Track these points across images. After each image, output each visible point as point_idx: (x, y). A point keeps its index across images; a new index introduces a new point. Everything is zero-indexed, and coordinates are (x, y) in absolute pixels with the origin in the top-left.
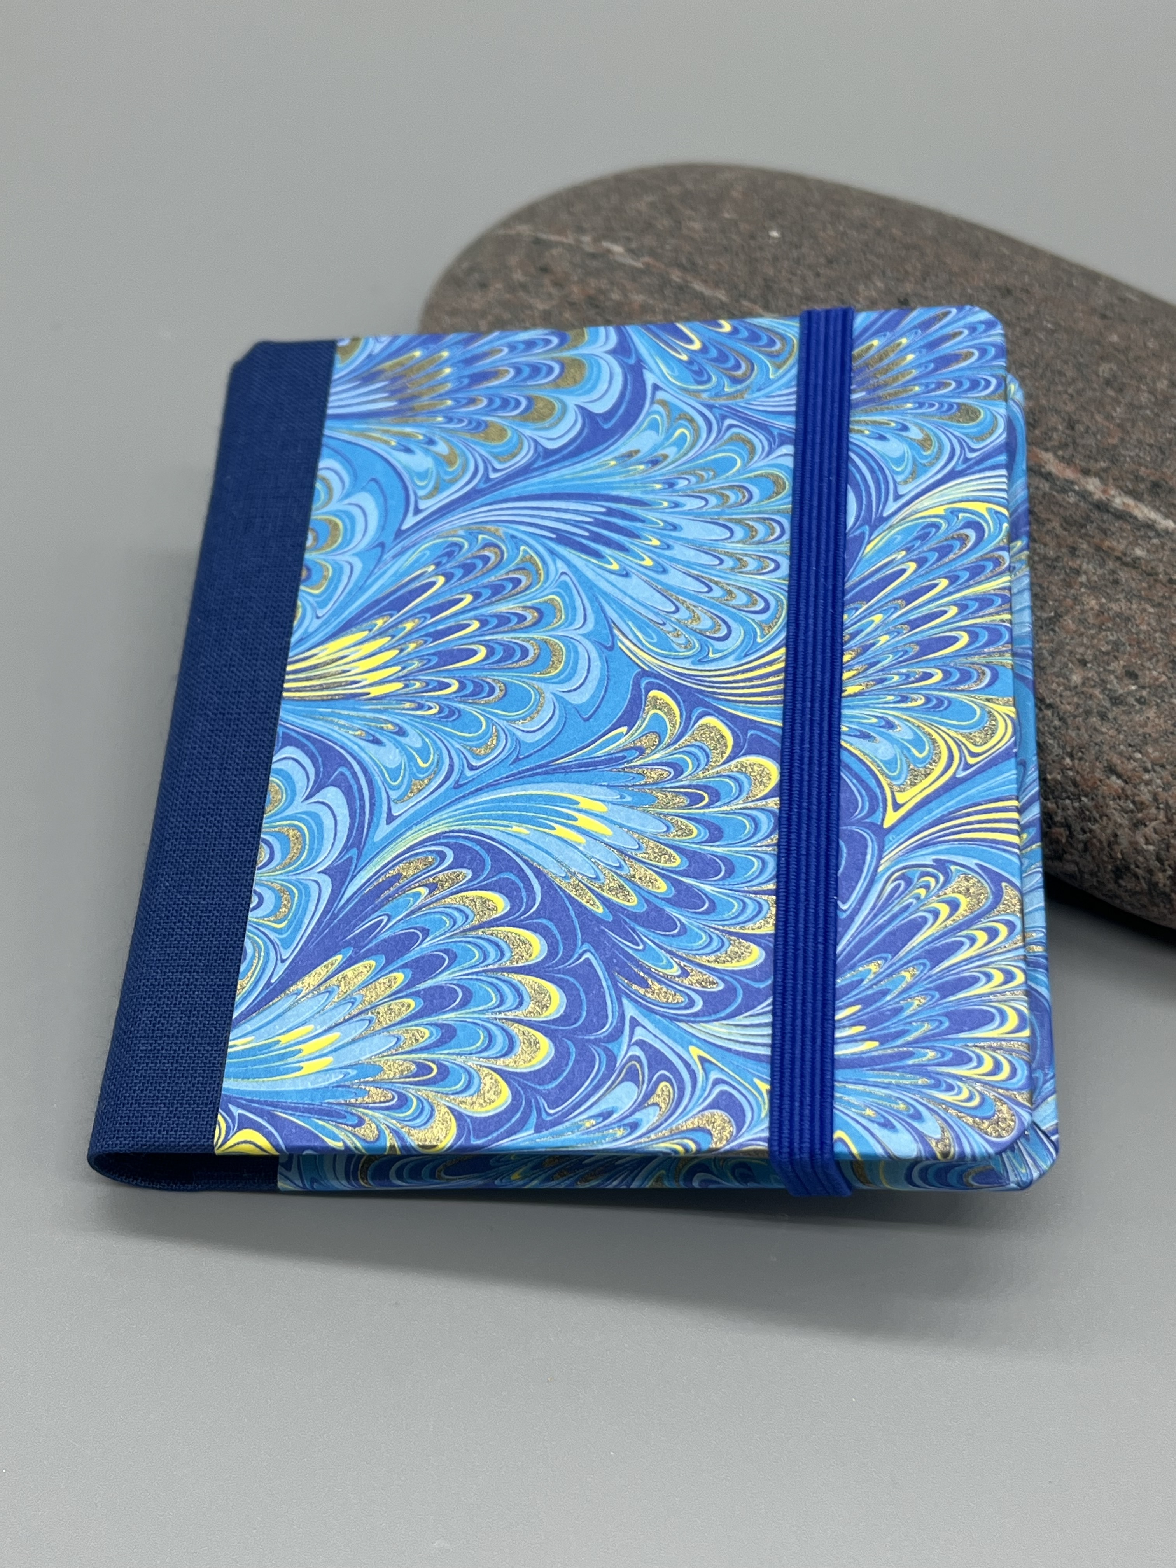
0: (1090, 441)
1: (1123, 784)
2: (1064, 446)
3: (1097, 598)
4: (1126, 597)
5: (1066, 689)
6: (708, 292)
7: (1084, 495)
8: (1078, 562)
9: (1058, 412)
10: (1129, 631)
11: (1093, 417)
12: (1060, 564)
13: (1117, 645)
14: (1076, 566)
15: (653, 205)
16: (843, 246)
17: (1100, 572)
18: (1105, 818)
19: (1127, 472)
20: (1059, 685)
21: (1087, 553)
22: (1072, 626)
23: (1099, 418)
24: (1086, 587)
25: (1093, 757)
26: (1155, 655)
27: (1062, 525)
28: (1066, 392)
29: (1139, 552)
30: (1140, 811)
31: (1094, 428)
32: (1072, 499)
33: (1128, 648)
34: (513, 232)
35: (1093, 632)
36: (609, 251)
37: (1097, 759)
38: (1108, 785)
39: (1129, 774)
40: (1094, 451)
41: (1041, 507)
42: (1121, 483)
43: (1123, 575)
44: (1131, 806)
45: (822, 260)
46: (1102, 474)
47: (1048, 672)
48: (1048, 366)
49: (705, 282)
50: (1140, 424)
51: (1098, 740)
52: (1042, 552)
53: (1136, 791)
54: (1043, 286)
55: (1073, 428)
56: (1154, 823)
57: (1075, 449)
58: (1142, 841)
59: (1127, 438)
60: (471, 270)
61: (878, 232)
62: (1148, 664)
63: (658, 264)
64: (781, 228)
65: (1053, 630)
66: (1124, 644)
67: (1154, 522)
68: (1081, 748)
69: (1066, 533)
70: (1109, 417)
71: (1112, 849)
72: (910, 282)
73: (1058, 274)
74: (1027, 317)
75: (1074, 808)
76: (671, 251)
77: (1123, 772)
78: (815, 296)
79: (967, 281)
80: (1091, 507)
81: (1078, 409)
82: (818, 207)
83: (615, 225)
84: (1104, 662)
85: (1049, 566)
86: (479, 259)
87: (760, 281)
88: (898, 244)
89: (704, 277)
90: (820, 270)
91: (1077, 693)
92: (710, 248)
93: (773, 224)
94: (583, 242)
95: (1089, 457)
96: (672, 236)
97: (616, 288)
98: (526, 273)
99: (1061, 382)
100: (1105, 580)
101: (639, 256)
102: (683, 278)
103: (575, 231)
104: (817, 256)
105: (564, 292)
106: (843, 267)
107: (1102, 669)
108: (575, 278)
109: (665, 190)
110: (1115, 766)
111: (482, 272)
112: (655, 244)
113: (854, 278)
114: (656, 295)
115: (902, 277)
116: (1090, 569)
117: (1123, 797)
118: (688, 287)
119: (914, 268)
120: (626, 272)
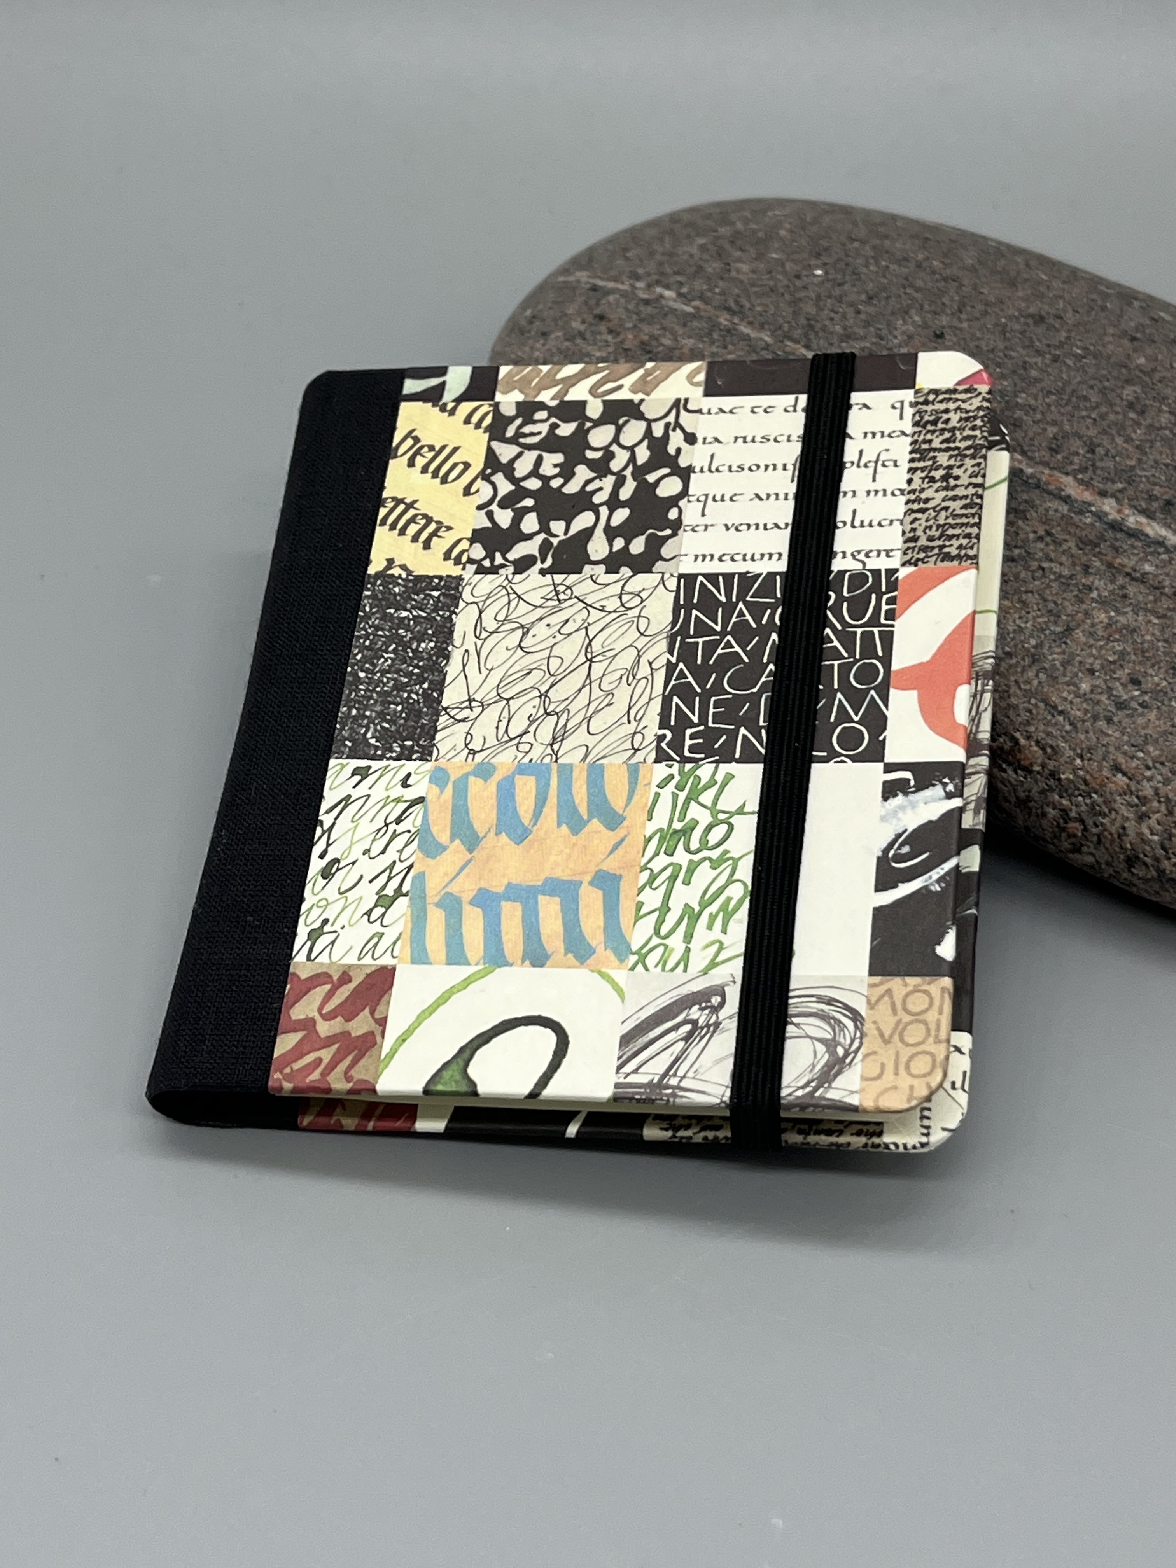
0: (1109, 464)
1: (1127, 781)
2: (1083, 470)
3: (1107, 612)
4: (1133, 610)
5: (1076, 697)
6: (753, 334)
7: (1100, 516)
8: (1091, 579)
9: (1080, 437)
10: (1135, 642)
11: (1113, 439)
12: (1074, 582)
13: (1122, 654)
14: (1089, 583)
15: (702, 248)
16: (886, 281)
17: (1110, 587)
18: (1113, 812)
19: (1142, 492)
20: (1069, 693)
21: (1099, 570)
22: (1083, 639)
23: (1119, 440)
24: (1097, 602)
25: (1100, 757)
26: (1158, 663)
27: (1077, 546)
28: (1089, 417)
29: (1148, 568)
30: (1144, 805)
31: (1113, 451)
32: (1088, 521)
33: (1133, 657)
34: (571, 279)
35: (1102, 643)
36: (661, 296)
37: (1104, 759)
38: (1115, 782)
39: (1133, 771)
40: (1112, 473)
41: (1059, 528)
42: (1135, 503)
43: (1131, 590)
44: (1136, 800)
45: (863, 297)
46: (1118, 494)
47: (1062, 680)
48: (1074, 391)
49: (750, 323)
50: (1158, 444)
51: (1105, 742)
52: (1057, 570)
53: (1139, 787)
54: (1077, 312)
55: (1093, 452)
56: (1157, 815)
57: (1094, 472)
58: (1147, 832)
59: (1145, 459)
60: (531, 320)
61: (919, 266)
62: (1150, 671)
63: (709, 308)
64: (824, 266)
65: (1065, 643)
66: (1130, 654)
67: (1165, 538)
68: (1089, 750)
69: (1081, 552)
70: (1128, 440)
71: (1122, 840)
72: (947, 315)
73: (1094, 296)
74: (1057, 344)
75: (1086, 805)
76: (720, 294)
77: (1127, 770)
78: (855, 333)
79: (1002, 310)
80: (1106, 527)
81: (1099, 433)
82: (863, 242)
83: (668, 270)
84: (1110, 670)
85: (1063, 583)
86: (541, 307)
87: (803, 321)
88: (937, 276)
89: (751, 319)
90: (860, 307)
91: (1086, 700)
92: (757, 289)
93: (819, 262)
94: (636, 288)
95: (1107, 479)
96: (722, 278)
97: (667, 333)
98: (583, 322)
99: (1086, 407)
100: (1114, 594)
101: (690, 301)
102: (730, 321)
103: (630, 277)
104: (858, 293)
105: (619, 339)
106: (883, 303)
107: (1108, 677)
108: (629, 325)
109: (716, 231)
110: (1120, 765)
111: (543, 320)
112: (705, 287)
113: (893, 313)
114: (705, 339)
115: (939, 310)
116: (1102, 586)
117: (1128, 792)
118: (735, 329)
119: (952, 300)
120: (677, 316)
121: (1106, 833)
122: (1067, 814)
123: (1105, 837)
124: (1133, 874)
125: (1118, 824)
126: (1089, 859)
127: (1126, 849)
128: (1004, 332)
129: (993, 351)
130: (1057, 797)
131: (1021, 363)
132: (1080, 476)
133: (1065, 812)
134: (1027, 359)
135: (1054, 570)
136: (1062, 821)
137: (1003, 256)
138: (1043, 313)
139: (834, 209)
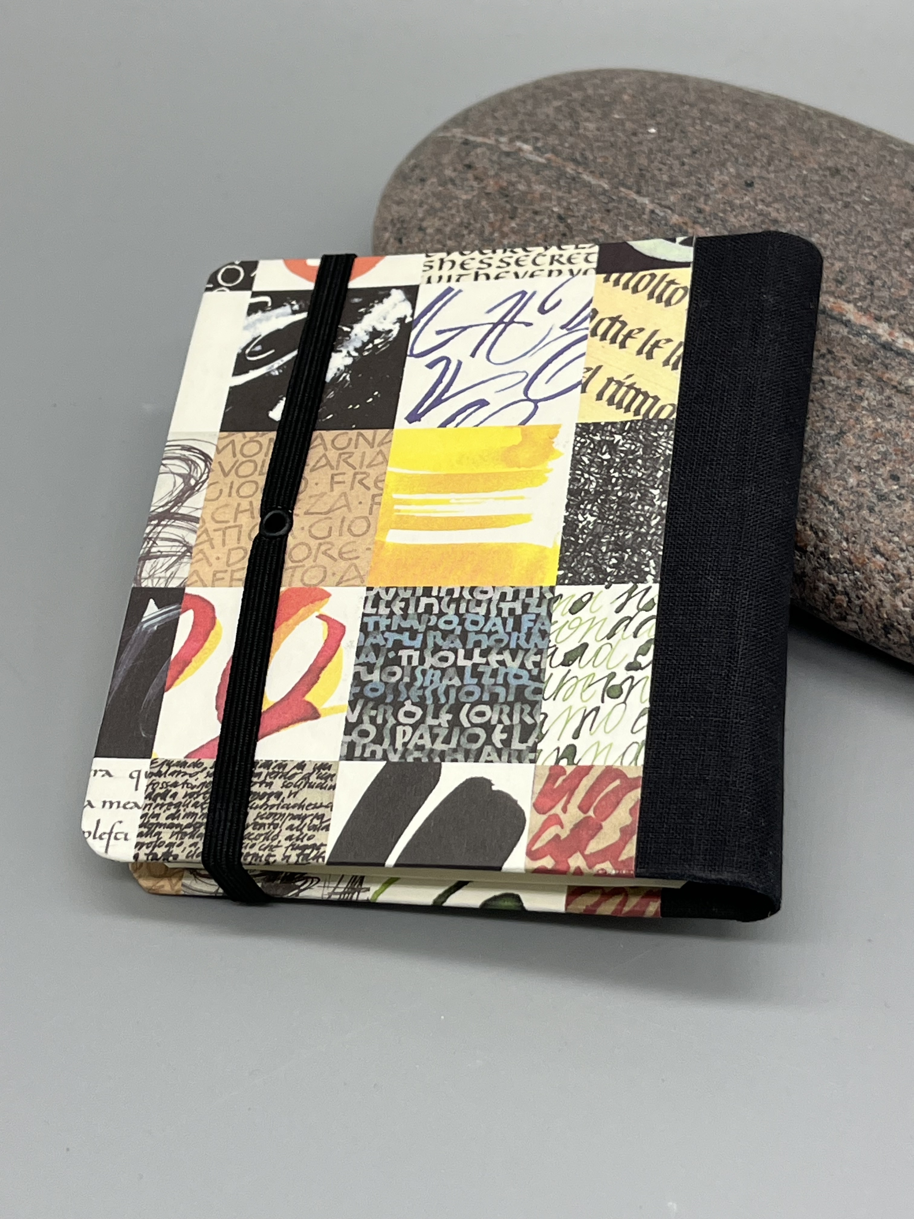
0: (885, 294)
1: (885, 561)
2: (863, 298)
3: (874, 419)
4: (896, 417)
5: (845, 489)
6: (594, 181)
7: (874, 338)
8: (863, 391)
9: (862, 270)
10: (896, 444)
11: (890, 274)
12: (848, 393)
13: (885, 455)
14: (860, 394)
15: (558, 109)
16: (708, 138)
17: (879, 398)
18: (873, 587)
19: (911, 318)
20: (839, 486)
21: (870, 383)
22: (853, 441)
23: (895, 274)
24: (867, 410)
25: (862, 541)
27: (853, 362)
28: (871, 254)
29: (911, 382)
30: (898, 581)
31: (889, 283)
32: (864, 341)
33: (894, 457)
34: (449, 134)
35: (868, 445)
36: (520, 149)
37: (866, 542)
38: (874, 562)
39: (889, 553)
40: (887, 301)
41: (838, 348)
42: (905, 327)
43: (896, 400)
44: (891, 577)
45: (688, 151)
46: (890, 319)
47: (832, 475)
48: (860, 232)
49: (592, 172)
51: (867, 528)
52: (835, 383)
53: (894, 566)
54: (868, 166)
55: (872, 283)
56: (909, 591)
57: (872, 301)
60: (413, 169)
61: (737, 126)
63: (559, 160)
64: (658, 125)
65: (838, 444)
66: (891, 454)
68: (854, 534)
69: (856, 368)
70: (903, 274)
71: (879, 611)
72: (757, 167)
73: (885, 153)
74: (849, 192)
75: (850, 580)
76: (568, 148)
77: (885, 552)
78: (679, 182)
79: (804, 164)
80: (878, 346)
81: (879, 267)
82: (692, 105)
83: (528, 127)
84: (874, 468)
85: (840, 394)
86: (422, 157)
87: (636, 171)
88: (752, 135)
89: (593, 169)
90: (685, 160)
91: (852, 492)
92: (600, 144)
93: (653, 122)
94: (501, 143)
95: (882, 306)
96: (571, 135)
97: (522, 181)
98: (455, 170)
99: (868, 245)
100: (882, 404)
101: (543, 153)
102: (575, 170)
103: (496, 133)
104: (685, 148)
105: (482, 185)
106: (704, 157)
107: (872, 474)
108: (492, 173)
109: (571, 95)
110: (879, 547)
111: (422, 169)
112: (557, 142)
113: (712, 165)
114: (554, 186)
115: (750, 163)
116: (871, 396)
117: (885, 570)
118: (580, 178)
119: (763, 154)
120: (532, 167)
121: (867, 605)
122: (835, 589)
123: (866, 607)
124: (889, 639)
125: (876, 597)
126: (854, 626)
127: (883, 619)
128: (804, 183)
129: (793, 198)
130: (826, 574)
131: (816, 208)
132: (860, 304)
133: (833, 586)
134: (823, 205)
135: (833, 382)
136: (830, 594)
137: (810, 118)
138: (839, 167)
139: (671, 78)
